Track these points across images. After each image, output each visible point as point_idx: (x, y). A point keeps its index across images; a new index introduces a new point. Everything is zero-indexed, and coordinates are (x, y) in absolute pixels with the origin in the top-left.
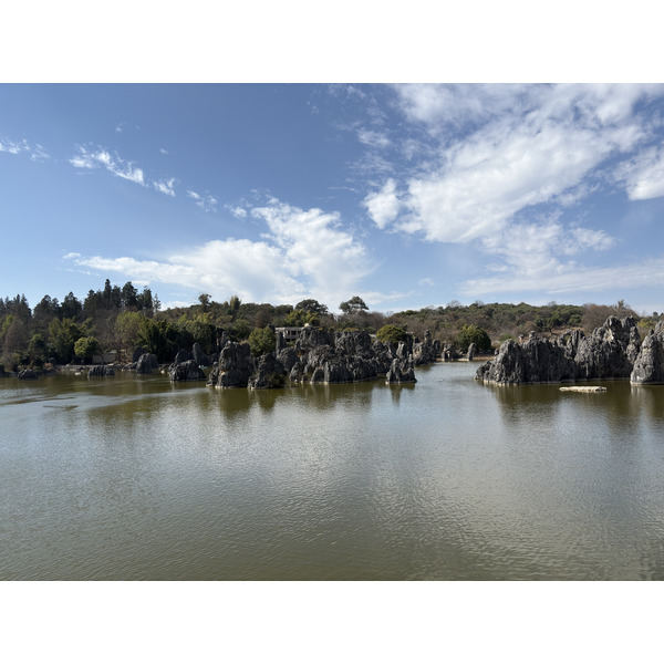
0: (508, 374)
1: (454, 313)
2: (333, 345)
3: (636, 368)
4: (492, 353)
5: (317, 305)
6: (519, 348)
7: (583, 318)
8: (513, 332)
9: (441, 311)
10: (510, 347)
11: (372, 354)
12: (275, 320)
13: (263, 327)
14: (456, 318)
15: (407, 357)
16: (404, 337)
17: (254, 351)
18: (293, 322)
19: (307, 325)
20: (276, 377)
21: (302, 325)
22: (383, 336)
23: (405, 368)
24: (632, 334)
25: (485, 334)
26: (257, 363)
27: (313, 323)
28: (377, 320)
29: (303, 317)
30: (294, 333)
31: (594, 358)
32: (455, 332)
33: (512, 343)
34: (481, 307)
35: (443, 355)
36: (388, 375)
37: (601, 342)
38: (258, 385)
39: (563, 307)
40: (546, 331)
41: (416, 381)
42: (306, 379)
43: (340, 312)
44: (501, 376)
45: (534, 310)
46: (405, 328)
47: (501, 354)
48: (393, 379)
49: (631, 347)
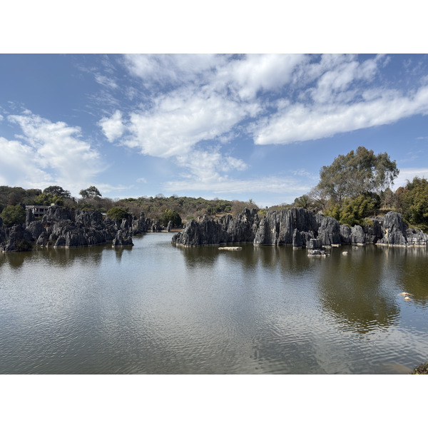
0: (190, 240)
1: (160, 201)
2: (74, 220)
3: (256, 237)
4: (182, 227)
5: (62, 190)
6: (197, 224)
7: (232, 208)
8: (194, 215)
9: (152, 200)
10: (192, 223)
11: (103, 227)
12: (26, 200)
13: (15, 205)
14: (161, 204)
15: (127, 229)
16: (127, 216)
17: (6, 223)
18: (42, 202)
19: (53, 205)
20: (25, 243)
21: (48, 204)
22: (112, 215)
23: (126, 237)
24: (255, 218)
25: (178, 215)
26: (8, 232)
27: (58, 203)
28: (107, 203)
29: (50, 199)
30: (42, 210)
31: (237, 231)
32: (160, 213)
33: (193, 221)
34: (176, 199)
35: (152, 228)
36: (114, 241)
37: (240, 222)
38: (9, 249)
39: (222, 201)
40: (213, 214)
41: (133, 245)
42: (50, 244)
43: (80, 197)
44: (186, 241)
45: (207, 202)
46: (127, 210)
47: (187, 228)
48: (117, 243)
49: (254, 225)
